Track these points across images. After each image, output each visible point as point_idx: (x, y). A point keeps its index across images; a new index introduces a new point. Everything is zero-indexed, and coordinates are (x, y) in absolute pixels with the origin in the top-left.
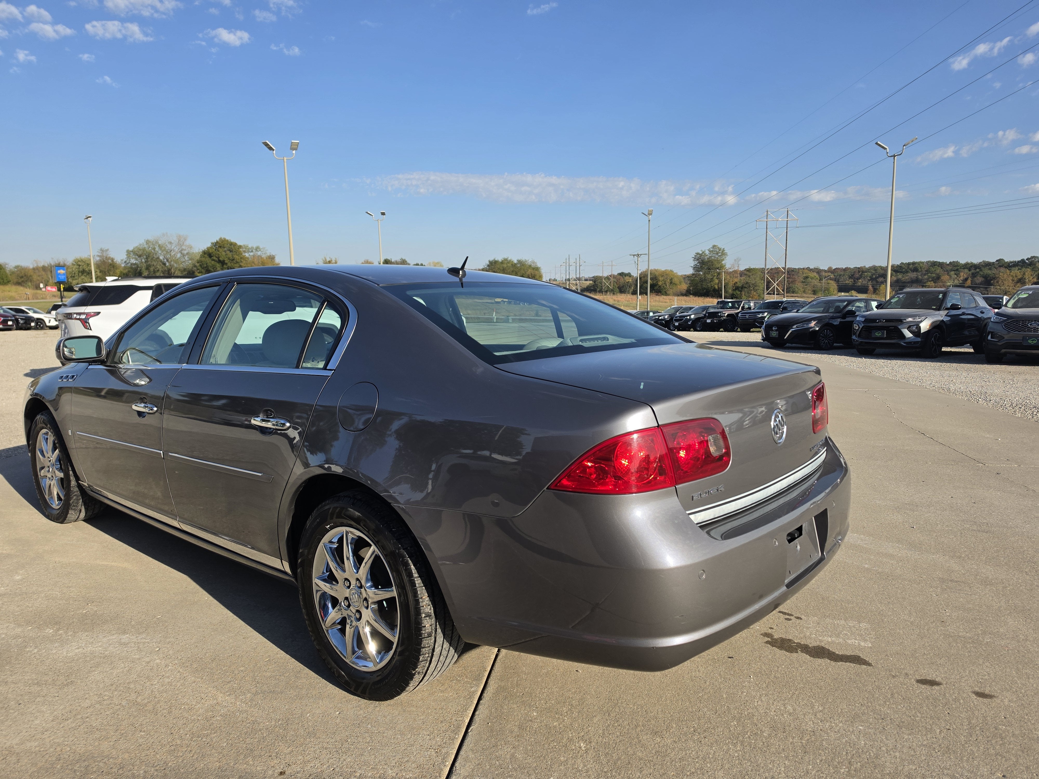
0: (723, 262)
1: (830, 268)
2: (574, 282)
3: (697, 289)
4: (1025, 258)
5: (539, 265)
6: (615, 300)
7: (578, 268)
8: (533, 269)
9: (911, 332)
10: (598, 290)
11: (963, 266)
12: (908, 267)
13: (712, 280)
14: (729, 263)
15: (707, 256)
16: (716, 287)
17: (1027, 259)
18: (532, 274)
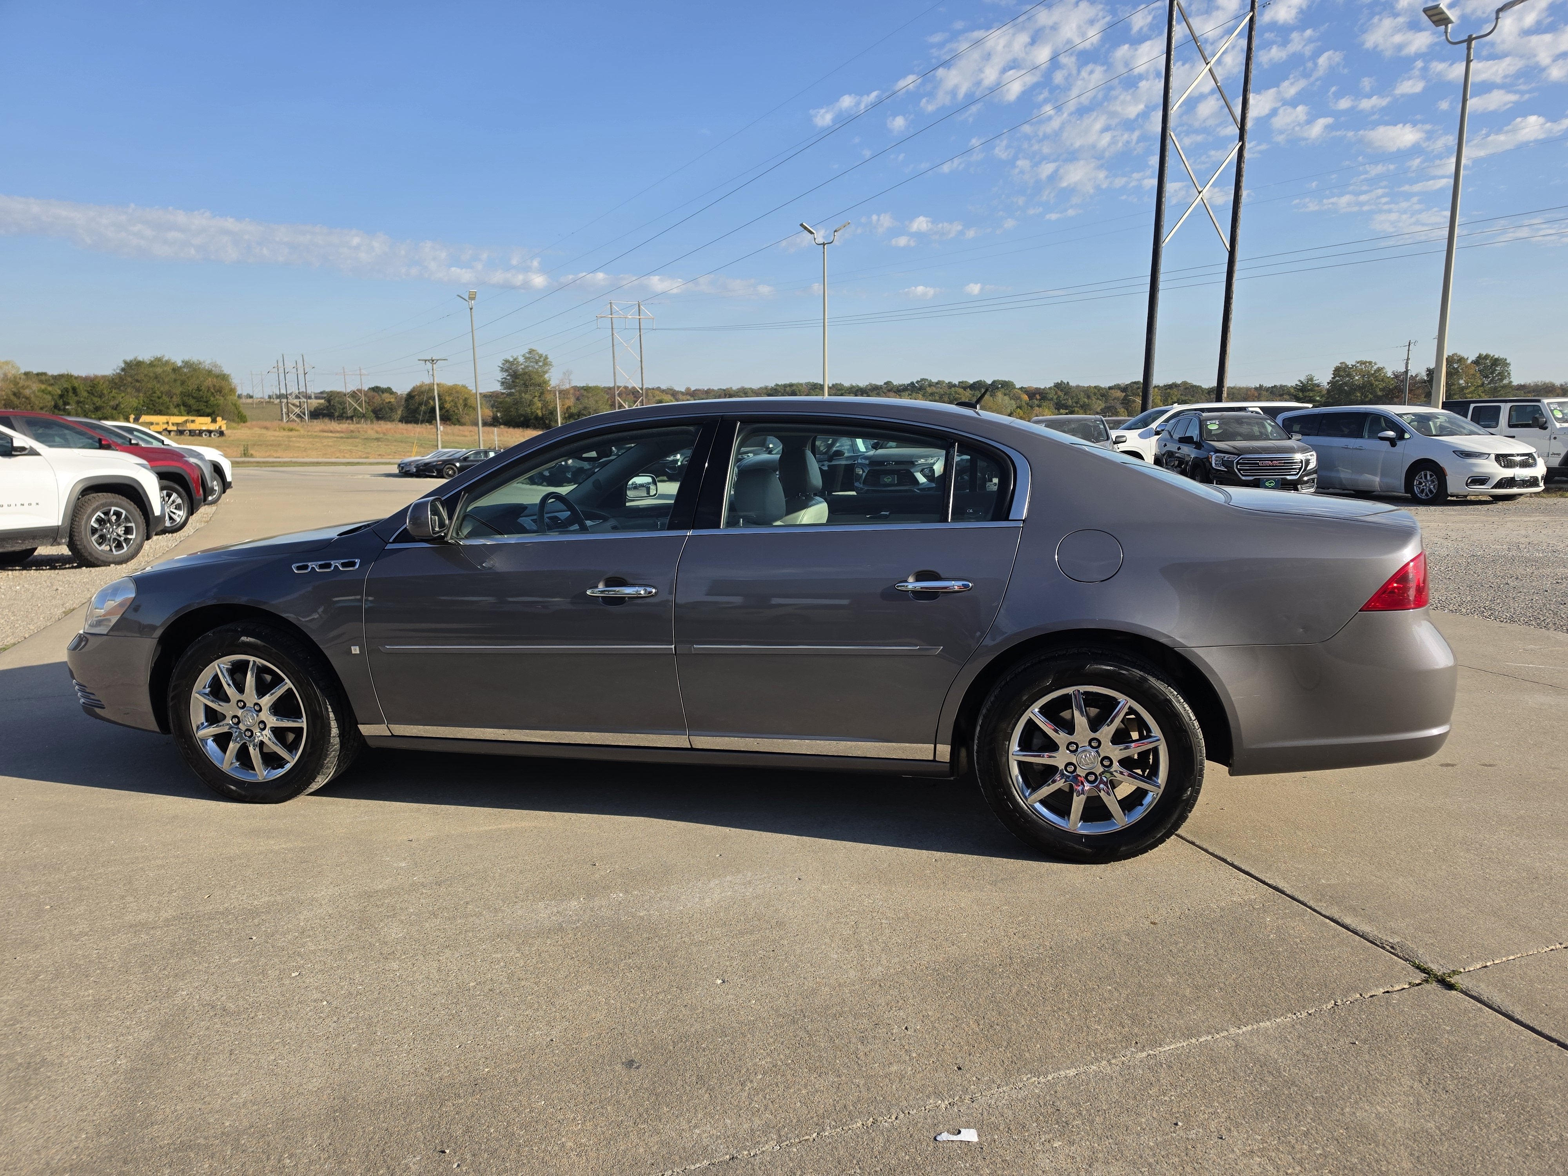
0: (546, 376)
1: (688, 389)
2: (296, 402)
3: (510, 416)
4: (915, 382)
5: (226, 370)
6: (377, 432)
7: (301, 377)
8: (217, 376)
9: (925, 476)
10: (336, 414)
11: (848, 390)
12: (785, 390)
13: (531, 403)
14: (555, 378)
15: (521, 364)
16: (540, 414)
17: (917, 382)
18: (214, 386)
